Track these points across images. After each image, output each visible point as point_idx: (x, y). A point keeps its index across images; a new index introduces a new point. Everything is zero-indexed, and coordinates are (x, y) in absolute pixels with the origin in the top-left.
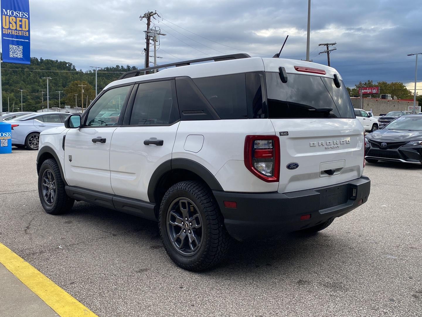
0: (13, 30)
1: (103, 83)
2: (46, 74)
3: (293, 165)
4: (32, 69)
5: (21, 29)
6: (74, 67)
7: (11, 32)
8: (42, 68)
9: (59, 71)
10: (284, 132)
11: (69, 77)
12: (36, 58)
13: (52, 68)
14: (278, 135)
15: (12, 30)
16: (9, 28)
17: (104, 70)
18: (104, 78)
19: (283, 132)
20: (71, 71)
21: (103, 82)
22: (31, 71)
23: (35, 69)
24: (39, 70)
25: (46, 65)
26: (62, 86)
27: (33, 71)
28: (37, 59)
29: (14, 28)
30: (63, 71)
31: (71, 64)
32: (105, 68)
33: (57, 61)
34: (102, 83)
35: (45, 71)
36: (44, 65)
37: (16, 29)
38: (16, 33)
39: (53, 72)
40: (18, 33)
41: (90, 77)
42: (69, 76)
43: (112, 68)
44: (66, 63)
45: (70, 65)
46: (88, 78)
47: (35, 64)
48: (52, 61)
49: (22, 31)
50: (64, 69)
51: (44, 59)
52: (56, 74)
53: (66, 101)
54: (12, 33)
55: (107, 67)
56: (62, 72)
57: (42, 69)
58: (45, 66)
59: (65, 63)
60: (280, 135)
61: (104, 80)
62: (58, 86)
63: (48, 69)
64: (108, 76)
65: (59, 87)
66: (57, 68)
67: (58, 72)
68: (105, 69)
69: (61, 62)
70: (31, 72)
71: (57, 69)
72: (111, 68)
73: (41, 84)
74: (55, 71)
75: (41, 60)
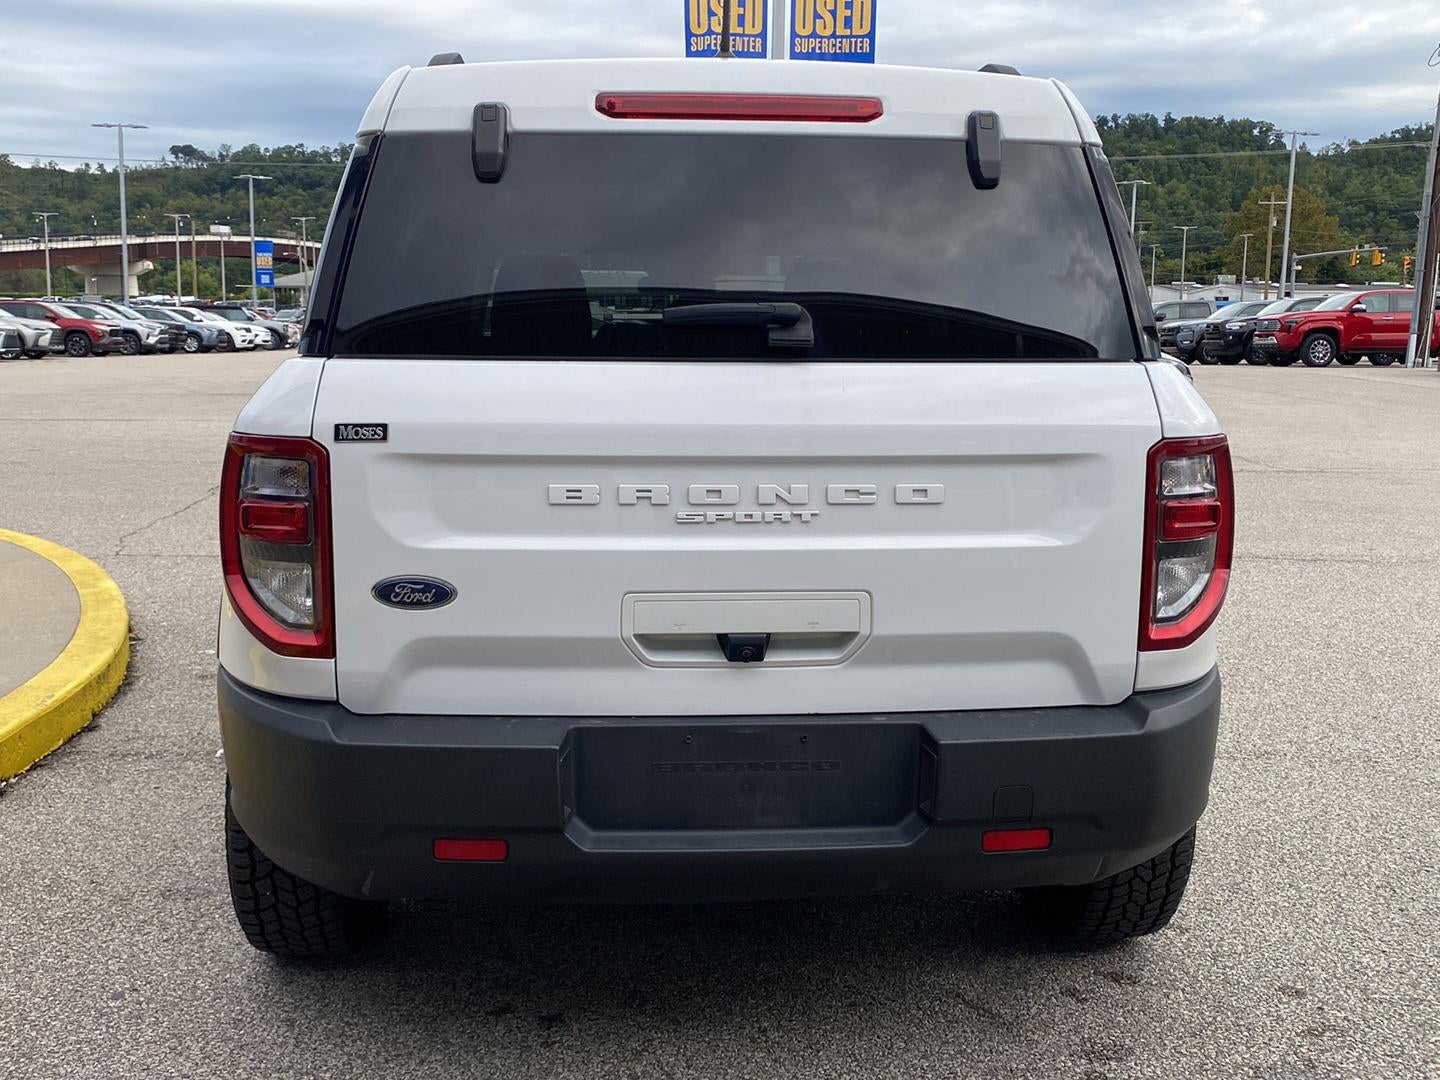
0: (824, 37)
1: (1381, 188)
2: (1179, 168)
3: (413, 591)
4: (1137, 152)
5: (848, 32)
6: (1279, 136)
7: (818, 45)
8: (1170, 147)
9: (1222, 154)
10: (362, 426)
11: (1258, 175)
12: (1153, 118)
13: (1201, 145)
14: (325, 438)
15: (822, 37)
16: (814, 35)
17: (1393, 140)
18: (1390, 169)
19: (355, 426)
20: (1268, 153)
21: (1382, 185)
22: (1129, 161)
23: (1146, 155)
24: (1159, 157)
25: (1182, 138)
26: (1232, 207)
27: (1138, 160)
28: (1154, 120)
29: (828, 32)
30: (1236, 154)
31: (1270, 128)
32: (1397, 131)
33: (1221, 120)
34: (1377, 188)
35: (1177, 159)
36: (1176, 139)
37: (834, 35)
38: (834, 45)
39: (1203, 160)
40: (838, 45)
41: (1334, 168)
42: (1258, 171)
43: (1424, 127)
44: (1253, 125)
45: (1267, 129)
46: (1327, 172)
47: (1148, 136)
48: (1204, 123)
49: (851, 36)
50: (1243, 147)
51: (1177, 116)
52: (1212, 166)
53: (1226, 257)
54: (820, 48)
55: (1407, 127)
56: (1234, 157)
57: (1168, 152)
58: (1178, 141)
59: (1249, 125)
60: (338, 437)
61: (1386, 177)
62: (1217, 206)
63: (1187, 149)
64: (1407, 159)
65: (1219, 211)
66: (1220, 144)
67: (1219, 159)
68: (1397, 136)
69: (1233, 123)
70: (1130, 165)
71: (1218, 148)
72: (1420, 128)
73: (1162, 201)
74: (1210, 155)
75: (1169, 120)
